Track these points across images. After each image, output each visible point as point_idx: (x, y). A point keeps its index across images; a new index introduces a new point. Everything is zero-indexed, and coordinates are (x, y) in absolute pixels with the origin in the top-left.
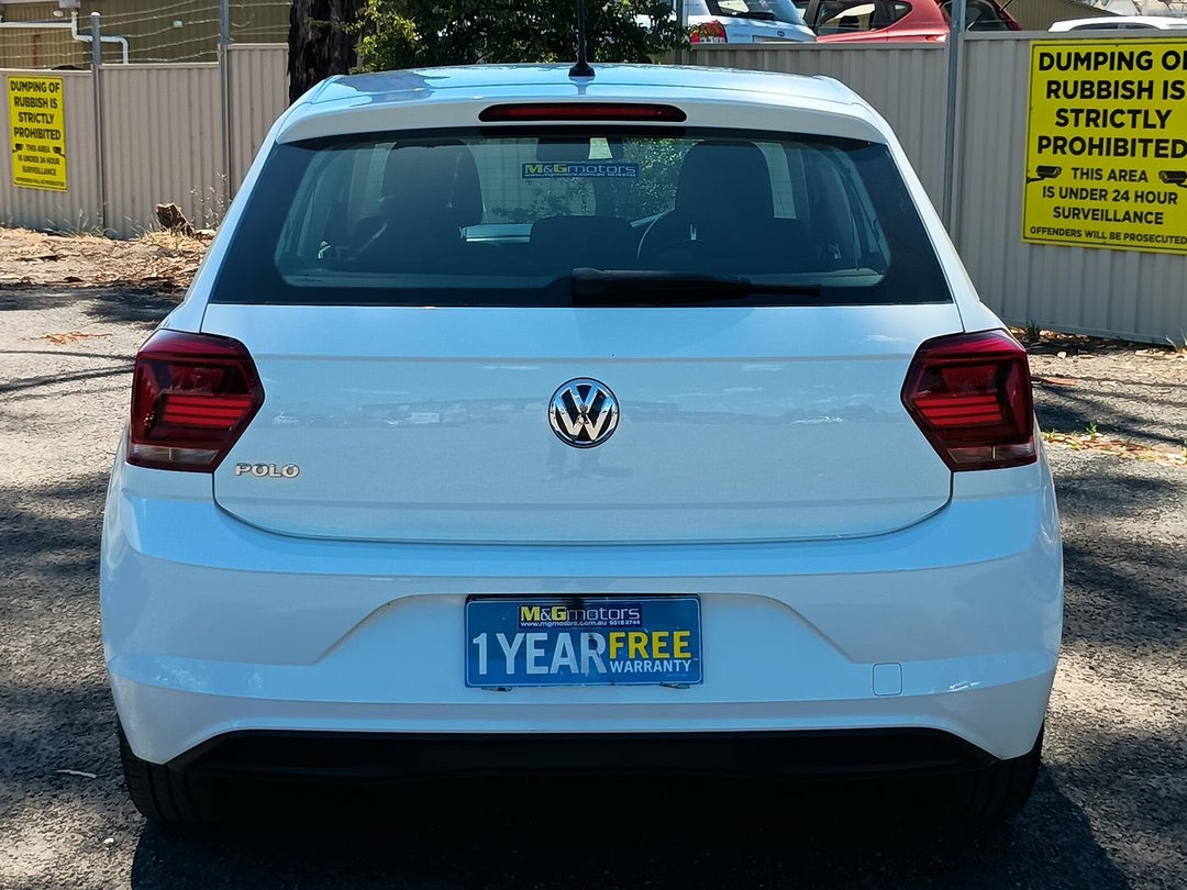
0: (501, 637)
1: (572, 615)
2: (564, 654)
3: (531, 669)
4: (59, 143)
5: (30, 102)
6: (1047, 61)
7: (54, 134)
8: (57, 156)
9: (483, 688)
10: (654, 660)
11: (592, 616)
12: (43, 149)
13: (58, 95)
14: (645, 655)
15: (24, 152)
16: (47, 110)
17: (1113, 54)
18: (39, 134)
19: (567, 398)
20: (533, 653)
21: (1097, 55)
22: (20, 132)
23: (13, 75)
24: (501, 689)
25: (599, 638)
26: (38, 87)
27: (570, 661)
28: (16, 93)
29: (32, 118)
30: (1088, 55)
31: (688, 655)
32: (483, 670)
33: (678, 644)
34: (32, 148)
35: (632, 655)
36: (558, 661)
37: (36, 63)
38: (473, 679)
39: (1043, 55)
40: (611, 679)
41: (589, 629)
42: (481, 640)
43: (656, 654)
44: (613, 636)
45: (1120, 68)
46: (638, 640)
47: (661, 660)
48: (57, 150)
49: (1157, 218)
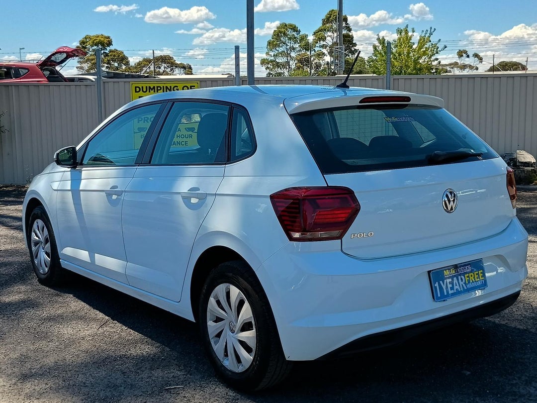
0: (441, 282)
1: (455, 271)
2: (456, 285)
3: (450, 292)
6: (138, 89)
9: (440, 301)
10: (476, 282)
11: (461, 270)
14: (474, 281)
17: (163, 87)
19: (447, 196)
20: (450, 286)
21: (157, 87)
24: (444, 301)
25: (463, 277)
27: (458, 287)
30: (154, 87)
31: (483, 278)
32: (439, 295)
33: (480, 275)
35: (471, 282)
36: (455, 287)
39: (136, 87)
40: (468, 290)
41: (460, 275)
42: (437, 285)
43: (476, 280)
44: (466, 275)
45: (166, 91)
46: (472, 276)
47: (478, 281)
49: (185, 143)
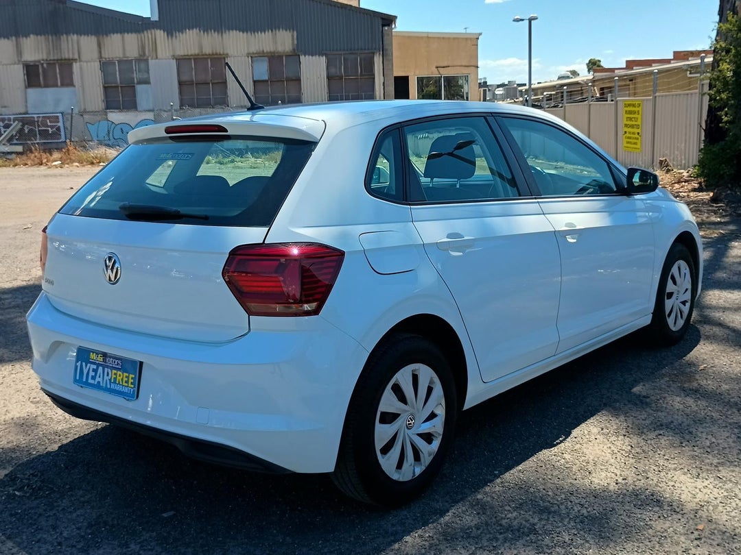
0: (84, 364)
1: (103, 359)
2: (100, 376)
3: (90, 380)
4: (639, 131)
5: (630, 112)
7: (638, 127)
8: (638, 136)
9: (77, 385)
10: (123, 386)
11: (109, 362)
12: (634, 133)
13: (640, 109)
14: (121, 383)
15: (627, 135)
16: (636, 116)
18: (632, 126)
20: (92, 373)
22: (626, 125)
23: (625, 100)
24: (81, 387)
25: (110, 371)
26: (634, 106)
27: (101, 380)
28: (626, 109)
29: (631, 119)
31: (133, 386)
32: (78, 378)
33: (131, 381)
34: (630, 133)
35: (117, 382)
36: (98, 379)
37: (635, 94)
38: (75, 381)
40: (111, 391)
41: (107, 367)
42: (79, 364)
43: (124, 383)
44: (113, 372)
46: (120, 375)
47: (125, 386)
48: (638, 133)
